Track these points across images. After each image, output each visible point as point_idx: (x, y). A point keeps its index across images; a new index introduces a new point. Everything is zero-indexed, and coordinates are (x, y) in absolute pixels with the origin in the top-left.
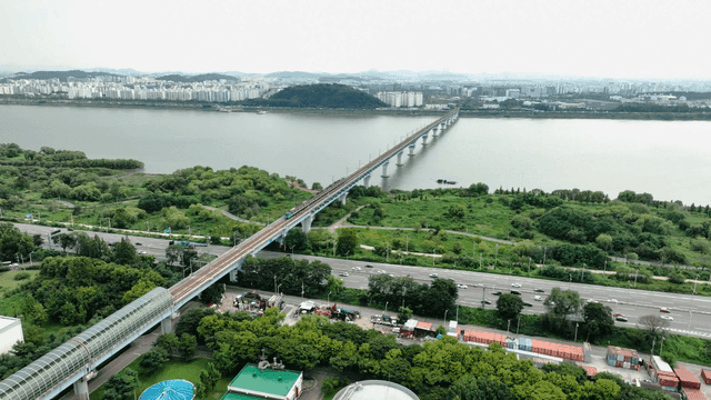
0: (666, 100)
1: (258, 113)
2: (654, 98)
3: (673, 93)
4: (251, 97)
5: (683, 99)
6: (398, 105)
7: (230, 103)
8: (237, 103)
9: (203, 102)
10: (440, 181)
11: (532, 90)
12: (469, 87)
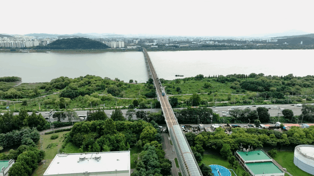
0: (211, 43)
1: (46, 52)
2: (207, 42)
3: (213, 41)
4: (35, 45)
5: (217, 42)
6: (115, 47)
7: (25, 48)
8: (30, 48)
9: (9, 48)
10: (176, 76)
11: (163, 40)
12: (136, 39)
